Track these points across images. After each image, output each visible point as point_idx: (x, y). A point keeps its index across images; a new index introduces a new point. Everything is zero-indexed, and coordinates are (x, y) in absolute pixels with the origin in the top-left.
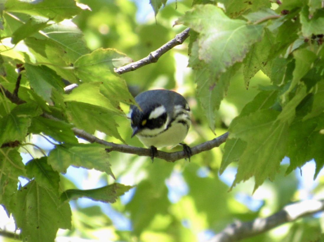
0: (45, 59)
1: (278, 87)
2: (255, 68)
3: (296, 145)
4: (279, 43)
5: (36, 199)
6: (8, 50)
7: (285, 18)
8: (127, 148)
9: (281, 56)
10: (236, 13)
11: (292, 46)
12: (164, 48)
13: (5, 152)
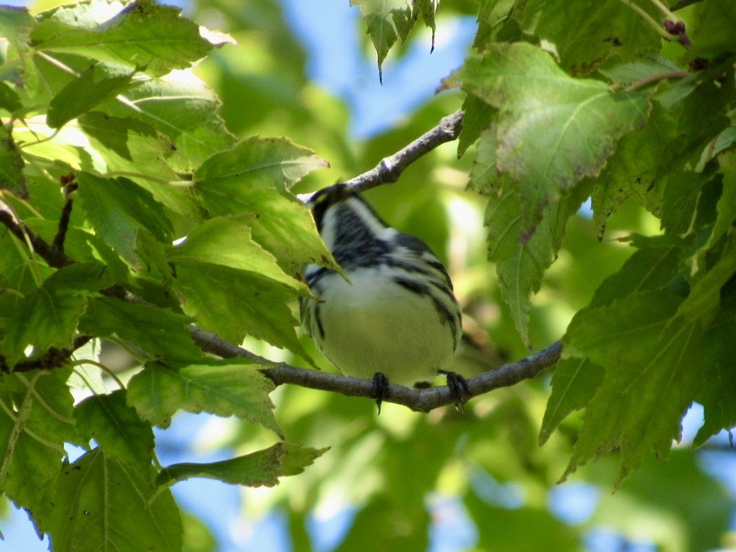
0: (128, 163)
1: (679, 239)
2: (621, 190)
3: (719, 377)
4: (684, 136)
5: (102, 494)
6: (39, 142)
7: (698, 78)
8: (318, 376)
9: (688, 166)
10: (584, 67)
11: (714, 144)
12: (414, 148)
13: (30, 380)
